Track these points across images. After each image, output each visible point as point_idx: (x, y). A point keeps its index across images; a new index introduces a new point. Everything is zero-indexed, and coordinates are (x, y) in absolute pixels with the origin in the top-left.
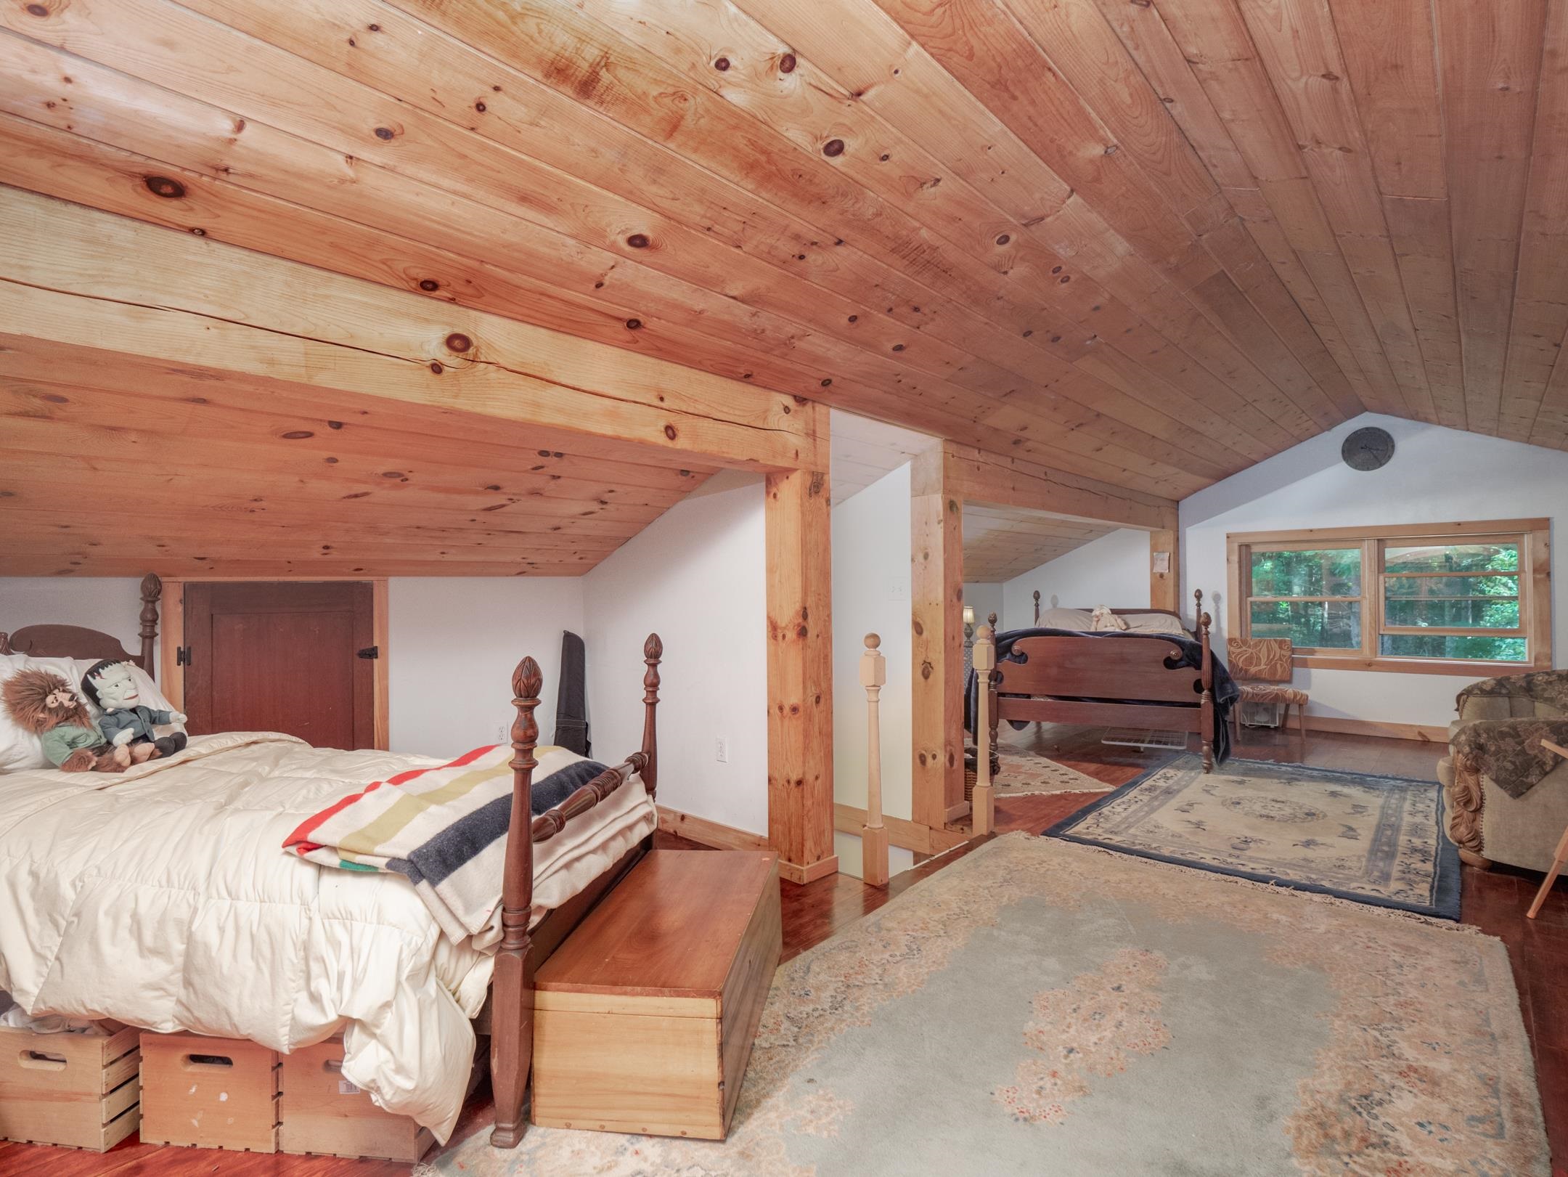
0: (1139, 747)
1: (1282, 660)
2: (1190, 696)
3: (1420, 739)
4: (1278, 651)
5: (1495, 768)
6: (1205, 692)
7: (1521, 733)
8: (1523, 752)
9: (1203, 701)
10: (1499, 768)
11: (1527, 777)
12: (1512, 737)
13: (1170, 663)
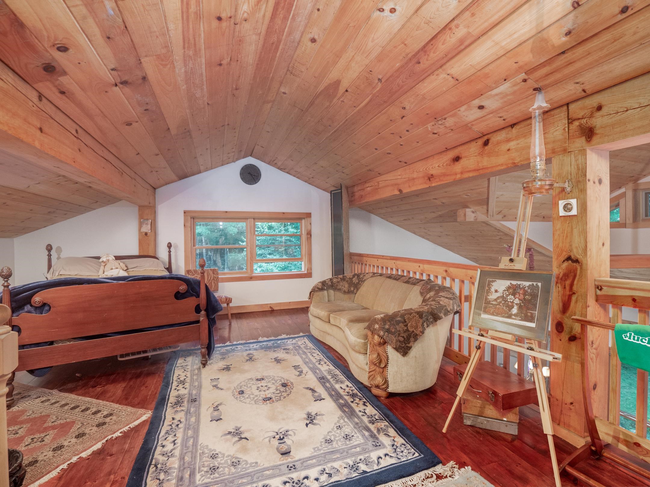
0: (148, 356)
1: (214, 280)
2: (193, 317)
3: (270, 310)
4: (212, 275)
5: (394, 341)
6: (203, 312)
7: (407, 320)
8: (407, 330)
9: (201, 319)
10: (397, 341)
11: (409, 343)
12: (403, 323)
13: (179, 296)
